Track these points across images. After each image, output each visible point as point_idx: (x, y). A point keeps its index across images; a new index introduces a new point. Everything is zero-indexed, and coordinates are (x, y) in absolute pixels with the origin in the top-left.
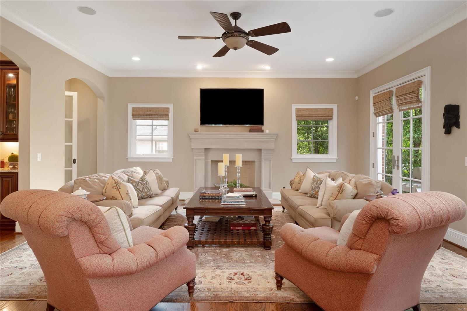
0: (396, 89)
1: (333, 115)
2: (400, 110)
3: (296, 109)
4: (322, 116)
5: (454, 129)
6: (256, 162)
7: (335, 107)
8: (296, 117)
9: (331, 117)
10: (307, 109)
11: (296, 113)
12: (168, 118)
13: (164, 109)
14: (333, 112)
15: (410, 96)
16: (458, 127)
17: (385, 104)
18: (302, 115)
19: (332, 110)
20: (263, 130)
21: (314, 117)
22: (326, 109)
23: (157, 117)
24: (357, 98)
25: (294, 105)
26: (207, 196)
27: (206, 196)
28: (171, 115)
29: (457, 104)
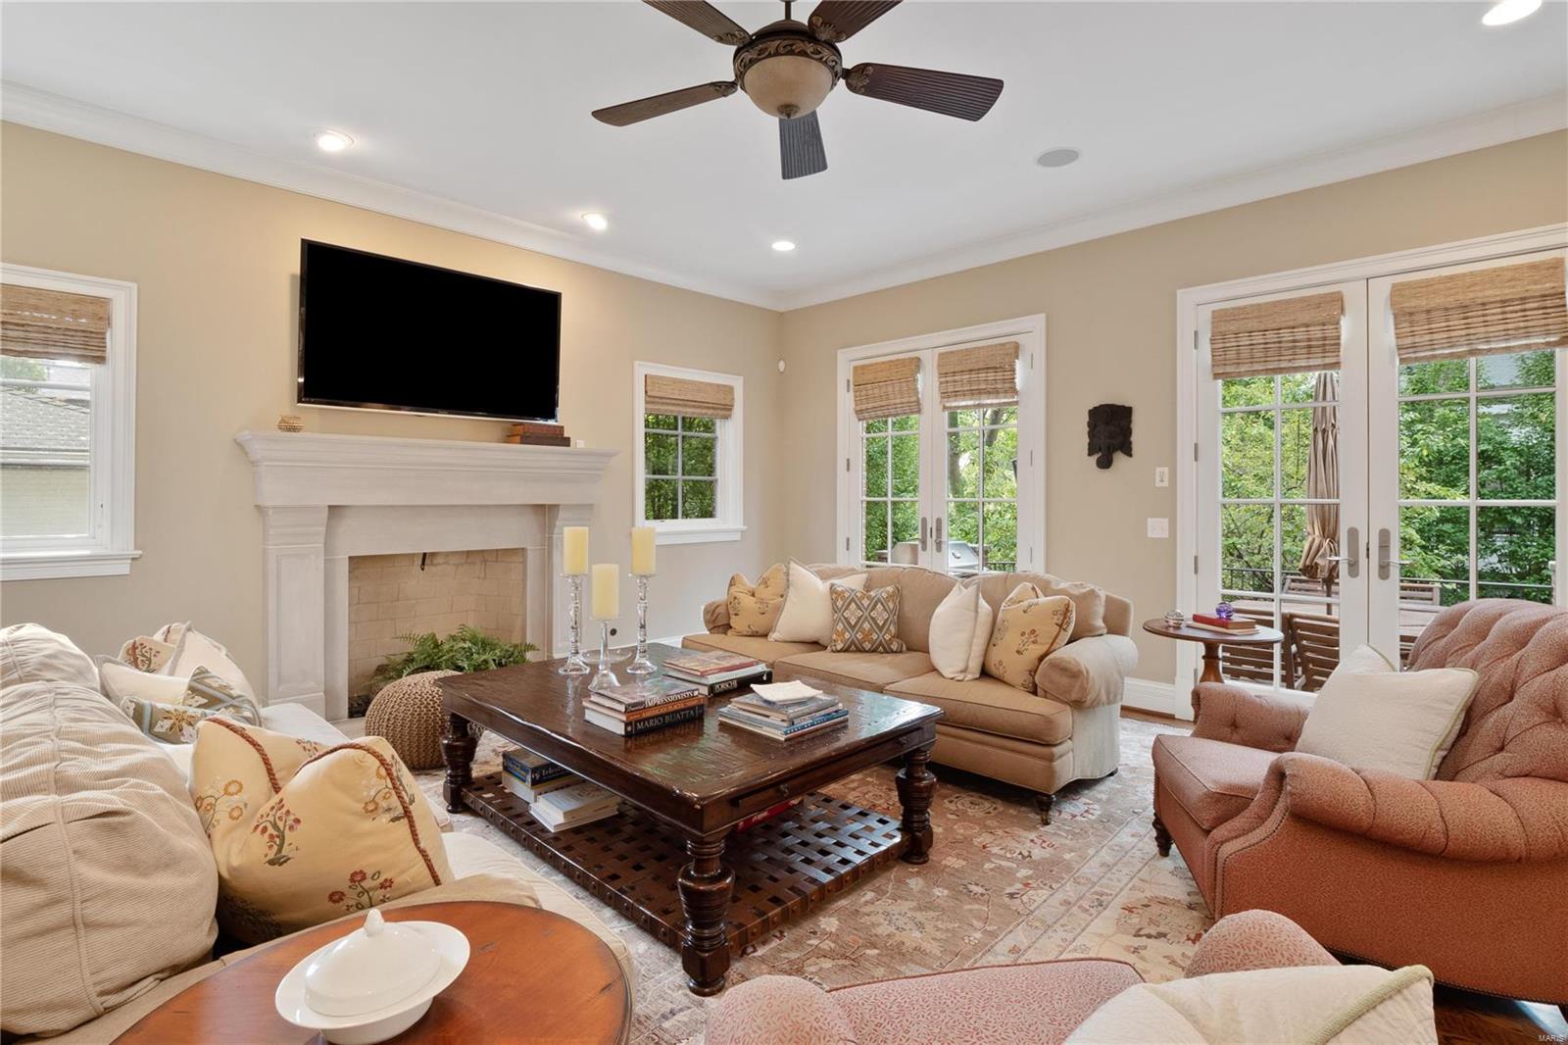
0: (941, 354)
1: (732, 406)
2: (945, 408)
3: (646, 376)
4: (709, 408)
5: (1119, 458)
6: (529, 552)
7: (737, 384)
8: (646, 402)
9: (726, 410)
10: (675, 381)
11: (646, 392)
12: (99, 354)
13: (75, 302)
14: (733, 399)
15: (991, 376)
16: (1128, 452)
17: (897, 389)
18: (661, 398)
19: (731, 389)
20: (569, 439)
21: (690, 407)
22: (718, 385)
23: (25, 340)
24: (782, 365)
25: (641, 363)
26: (653, 718)
27: (648, 719)
28: (120, 338)
29: (1127, 405)
